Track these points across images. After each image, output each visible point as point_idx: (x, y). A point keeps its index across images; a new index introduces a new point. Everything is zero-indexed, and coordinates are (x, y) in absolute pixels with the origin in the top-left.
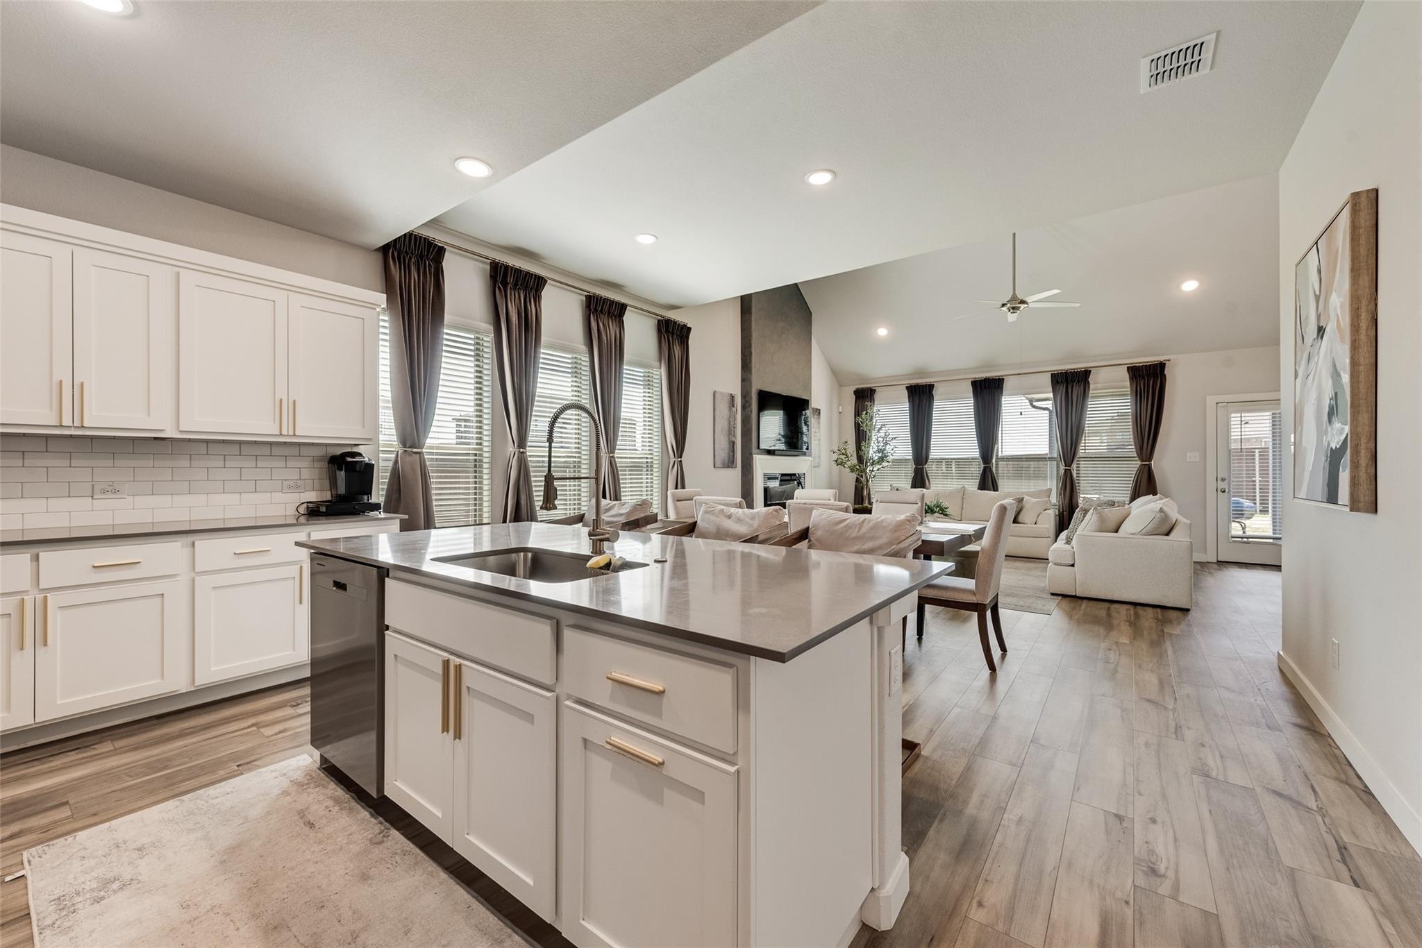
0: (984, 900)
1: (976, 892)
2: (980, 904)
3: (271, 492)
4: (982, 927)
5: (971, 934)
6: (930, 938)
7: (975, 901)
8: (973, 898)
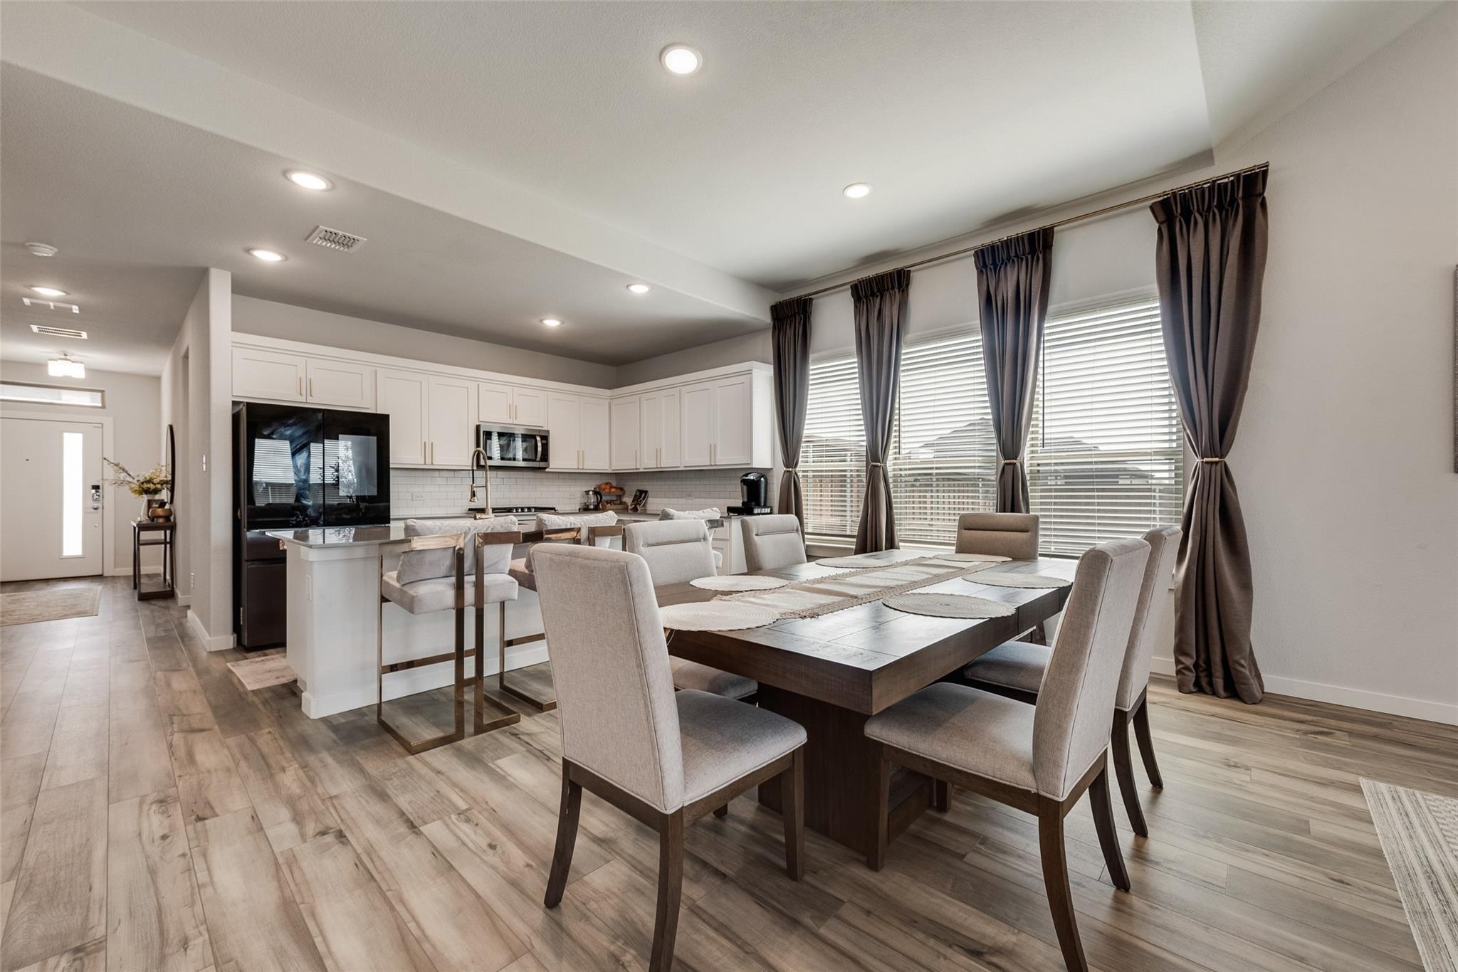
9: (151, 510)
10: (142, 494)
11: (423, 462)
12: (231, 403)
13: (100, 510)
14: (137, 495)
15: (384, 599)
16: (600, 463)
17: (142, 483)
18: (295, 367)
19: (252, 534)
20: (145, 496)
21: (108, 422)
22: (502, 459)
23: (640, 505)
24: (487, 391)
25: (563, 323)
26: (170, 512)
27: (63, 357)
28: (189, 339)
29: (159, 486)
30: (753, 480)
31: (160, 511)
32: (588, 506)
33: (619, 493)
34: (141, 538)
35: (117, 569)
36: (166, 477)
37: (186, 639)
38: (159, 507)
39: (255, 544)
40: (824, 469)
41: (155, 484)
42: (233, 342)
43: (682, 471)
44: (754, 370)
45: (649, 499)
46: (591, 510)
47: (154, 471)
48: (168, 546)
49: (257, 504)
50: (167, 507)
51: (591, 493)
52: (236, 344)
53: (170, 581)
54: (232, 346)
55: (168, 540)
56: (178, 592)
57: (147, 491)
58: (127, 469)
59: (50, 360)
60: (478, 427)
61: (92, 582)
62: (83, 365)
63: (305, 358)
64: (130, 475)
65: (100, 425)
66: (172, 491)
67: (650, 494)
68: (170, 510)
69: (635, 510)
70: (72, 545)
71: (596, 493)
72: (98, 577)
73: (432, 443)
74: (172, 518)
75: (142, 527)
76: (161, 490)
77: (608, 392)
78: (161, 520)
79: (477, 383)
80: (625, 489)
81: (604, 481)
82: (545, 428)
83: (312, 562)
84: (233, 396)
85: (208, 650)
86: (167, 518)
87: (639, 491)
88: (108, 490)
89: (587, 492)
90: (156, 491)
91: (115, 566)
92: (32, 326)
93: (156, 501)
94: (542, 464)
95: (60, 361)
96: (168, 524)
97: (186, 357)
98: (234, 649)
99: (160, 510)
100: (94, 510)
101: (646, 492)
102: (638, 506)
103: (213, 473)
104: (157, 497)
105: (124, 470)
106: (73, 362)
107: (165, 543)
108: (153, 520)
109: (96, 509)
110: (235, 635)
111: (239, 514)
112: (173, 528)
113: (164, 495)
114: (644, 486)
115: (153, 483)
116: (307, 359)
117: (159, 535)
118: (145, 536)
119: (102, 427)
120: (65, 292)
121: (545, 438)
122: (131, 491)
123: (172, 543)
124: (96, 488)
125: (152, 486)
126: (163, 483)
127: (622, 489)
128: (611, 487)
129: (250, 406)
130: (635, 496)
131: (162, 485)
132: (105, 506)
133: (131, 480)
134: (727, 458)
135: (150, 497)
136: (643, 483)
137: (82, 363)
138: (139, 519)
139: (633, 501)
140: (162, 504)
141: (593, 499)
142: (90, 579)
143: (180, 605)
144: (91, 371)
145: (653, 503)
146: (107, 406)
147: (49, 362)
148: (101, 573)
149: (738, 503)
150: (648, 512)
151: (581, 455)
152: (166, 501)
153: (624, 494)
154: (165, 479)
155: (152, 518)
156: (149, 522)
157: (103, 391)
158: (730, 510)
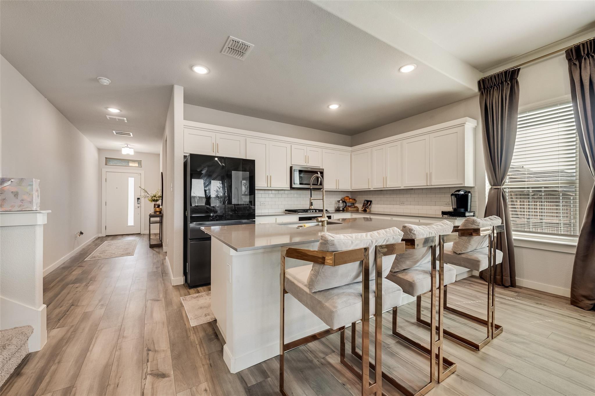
0: (206, 394)
1: (210, 394)
2: (206, 390)
3: (440, 206)
4: (200, 383)
5: (202, 378)
6: (212, 365)
7: (208, 390)
8: (210, 390)
9: (155, 208)
10: (152, 201)
11: (267, 186)
12: (183, 157)
13: (140, 207)
14: (150, 202)
15: (285, 292)
16: (347, 186)
17: (152, 197)
18: (211, 138)
19: (192, 225)
20: (153, 202)
21: (142, 172)
22: (300, 184)
23: (368, 208)
24: (295, 148)
25: (340, 106)
26: (161, 209)
27: (126, 146)
29: (158, 198)
30: (463, 194)
31: (158, 209)
32: (339, 208)
33: (354, 202)
34: (151, 221)
35: (145, 231)
36: (160, 194)
37: (164, 275)
38: (157, 207)
39: (194, 230)
40: (526, 186)
42: (184, 125)
43: (403, 189)
44: (466, 123)
45: (372, 205)
46: (341, 211)
47: (156, 192)
48: (161, 224)
50: (161, 207)
51: (341, 202)
52: (186, 126)
53: (161, 239)
54: (184, 128)
55: (161, 221)
56: (164, 245)
57: (154, 200)
58: (147, 191)
59: (122, 147)
60: (291, 167)
61: (137, 236)
62: (133, 149)
63: (215, 133)
64: (148, 194)
65: (140, 174)
66: (162, 200)
67: (373, 202)
69: (365, 211)
70: (131, 222)
71: (344, 202)
72: (139, 234)
73: (271, 176)
74: (162, 212)
75: (151, 216)
76: (159, 200)
77: (350, 149)
78: (158, 213)
79: (291, 144)
80: (357, 199)
82: (321, 168)
83: (232, 256)
84: (184, 153)
85: (173, 285)
86: (160, 212)
87: (366, 200)
88: (142, 200)
89: (339, 201)
90: (157, 201)
92: (113, 131)
93: (157, 204)
94: (320, 187)
95: (126, 148)
96: (160, 215)
98: (184, 284)
100: (138, 208)
101: (371, 201)
102: (367, 209)
103: (175, 192)
104: (158, 203)
106: (130, 148)
109: (138, 207)
110: (184, 277)
111: (186, 213)
112: (162, 216)
113: (159, 202)
115: (156, 197)
116: (216, 133)
117: (158, 219)
120: (120, 110)
121: (322, 173)
122: (148, 200)
124: (138, 199)
125: (156, 198)
126: (159, 197)
127: (355, 200)
128: (349, 199)
129: (191, 155)
130: (364, 203)
131: (159, 198)
133: (148, 195)
135: (155, 203)
136: (368, 197)
137: (133, 148)
138: (150, 212)
139: (363, 206)
140: (159, 206)
141: (341, 205)
142: (136, 235)
143: (164, 251)
144: (137, 153)
145: (375, 207)
146: (142, 167)
147: (122, 148)
148: (140, 233)
149: (450, 209)
150: (372, 212)
151: (338, 182)
153: (357, 202)
155: (155, 212)
156: (154, 214)
157: (141, 161)
158: (444, 213)
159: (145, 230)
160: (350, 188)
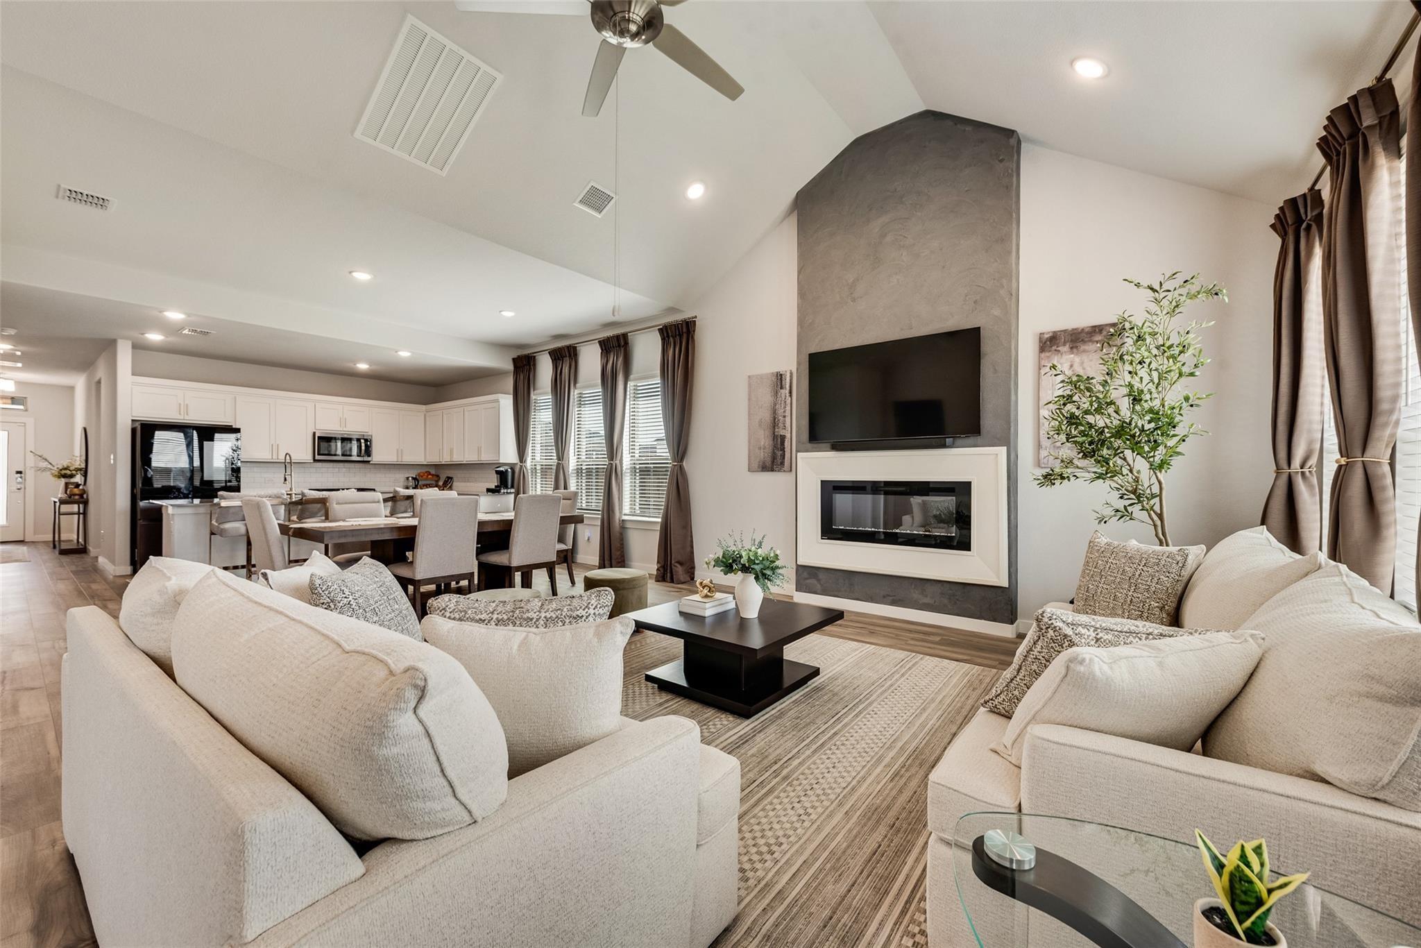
9: (69, 490)
10: (61, 478)
11: (271, 457)
12: (131, 420)
13: (22, 490)
14: (57, 479)
15: (212, 533)
16: (418, 457)
17: (61, 470)
18: (177, 397)
19: (143, 504)
20: (63, 479)
21: (30, 422)
23: (449, 484)
24: (322, 408)
25: (371, 366)
26: (84, 492)
28: (101, 372)
29: (74, 472)
30: (504, 471)
31: (76, 491)
34: (62, 510)
35: (36, 536)
36: (80, 465)
38: (75, 488)
39: (145, 508)
41: (71, 471)
42: (133, 380)
43: (466, 464)
44: (501, 399)
45: (454, 481)
47: (70, 460)
48: (81, 516)
49: (155, 486)
50: (81, 487)
51: (410, 478)
52: (134, 383)
53: (83, 543)
54: (132, 385)
55: (81, 511)
56: (90, 548)
57: (64, 476)
58: (49, 459)
60: (314, 434)
61: (15, 545)
64: (51, 464)
65: (23, 424)
66: (85, 475)
67: (455, 479)
68: (83, 490)
71: (415, 479)
72: (20, 542)
73: (278, 444)
74: (85, 496)
75: (62, 502)
76: (75, 476)
77: (423, 407)
78: (77, 497)
79: (314, 403)
80: (438, 474)
81: (424, 471)
82: (367, 434)
84: (132, 416)
85: (114, 575)
86: (81, 496)
87: (447, 475)
88: (30, 475)
89: (408, 478)
90: (72, 476)
91: (35, 533)
93: (72, 483)
94: (366, 459)
96: (81, 500)
97: (99, 382)
98: (130, 569)
99: (76, 489)
100: (16, 490)
101: (451, 478)
102: (445, 488)
103: (118, 465)
104: (73, 480)
105: (46, 460)
106: (5, 379)
107: (79, 513)
108: (70, 497)
109: (19, 489)
112: (86, 503)
113: (78, 479)
114: (450, 473)
116: (186, 391)
117: (75, 508)
118: (65, 508)
119: (25, 426)
121: (368, 440)
122: (51, 476)
123: (85, 514)
124: (19, 473)
125: (68, 472)
126: (77, 470)
127: (436, 474)
128: (428, 474)
130: (446, 480)
132: (27, 487)
133: (52, 468)
134: (486, 457)
135: (67, 480)
137: (13, 380)
138: (59, 496)
139: (446, 484)
140: (77, 485)
141: (411, 483)
142: (14, 543)
143: (91, 557)
145: (455, 486)
146: (29, 410)
148: (23, 539)
149: (493, 486)
151: (400, 452)
152: (80, 483)
153: (439, 479)
154: (79, 467)
156: (67, 498)
157: (25, 398)
158: (489, 490)
159: (35, 534)
160: (423, 460)
